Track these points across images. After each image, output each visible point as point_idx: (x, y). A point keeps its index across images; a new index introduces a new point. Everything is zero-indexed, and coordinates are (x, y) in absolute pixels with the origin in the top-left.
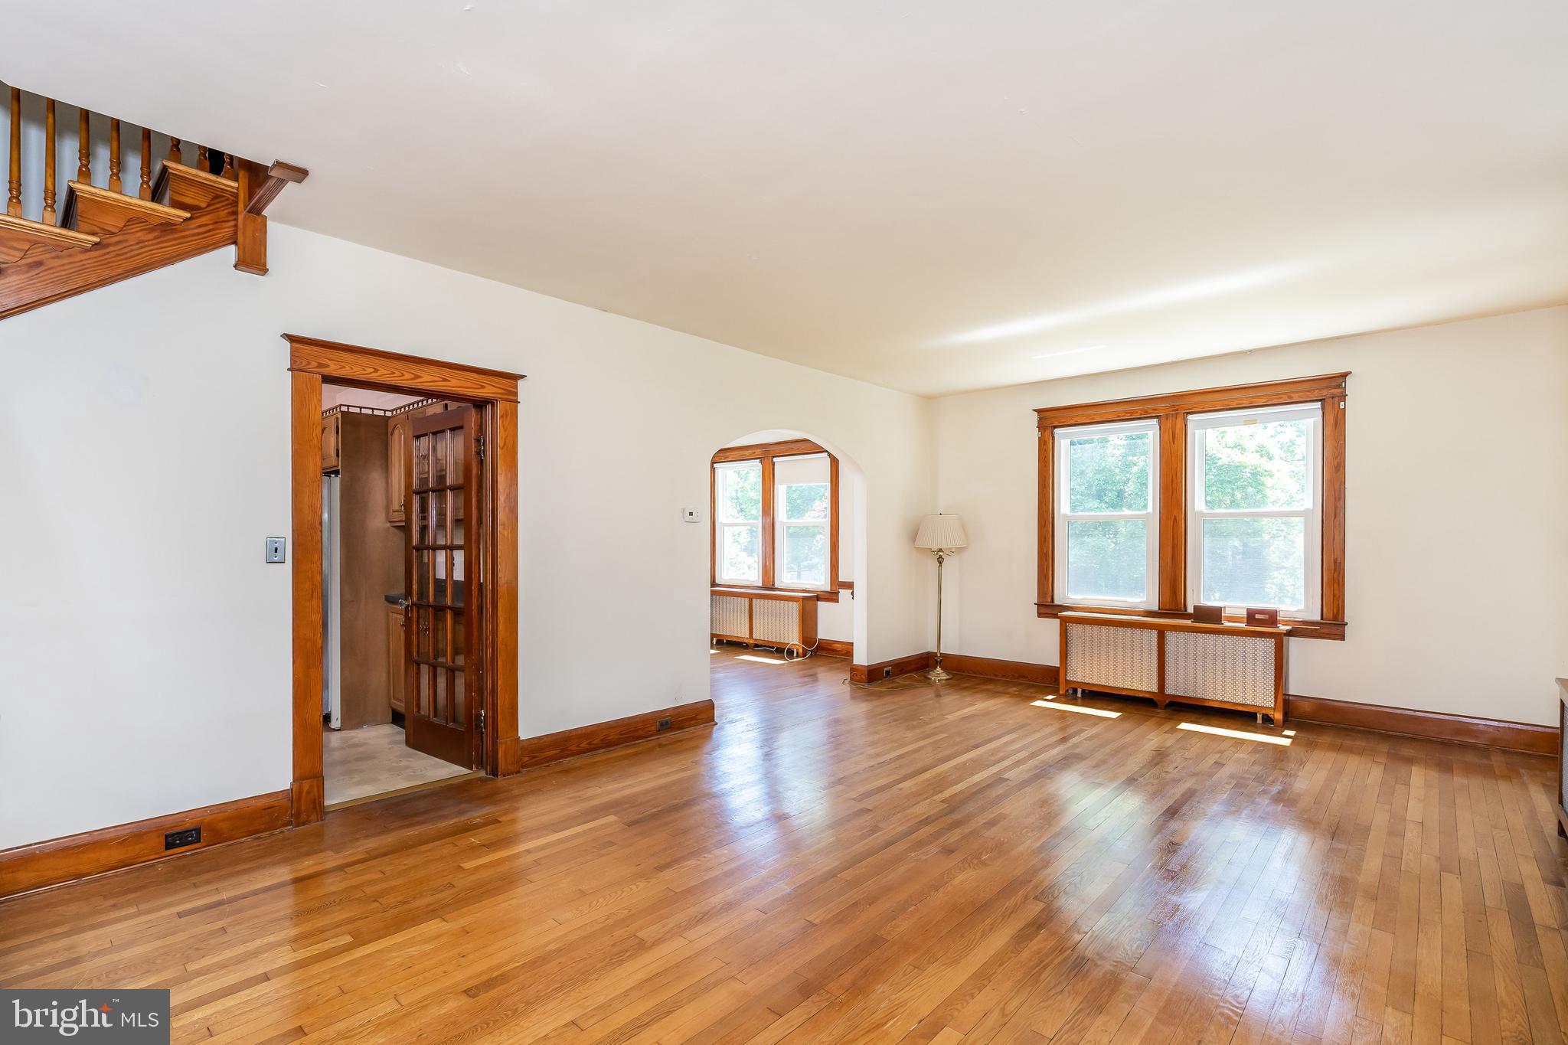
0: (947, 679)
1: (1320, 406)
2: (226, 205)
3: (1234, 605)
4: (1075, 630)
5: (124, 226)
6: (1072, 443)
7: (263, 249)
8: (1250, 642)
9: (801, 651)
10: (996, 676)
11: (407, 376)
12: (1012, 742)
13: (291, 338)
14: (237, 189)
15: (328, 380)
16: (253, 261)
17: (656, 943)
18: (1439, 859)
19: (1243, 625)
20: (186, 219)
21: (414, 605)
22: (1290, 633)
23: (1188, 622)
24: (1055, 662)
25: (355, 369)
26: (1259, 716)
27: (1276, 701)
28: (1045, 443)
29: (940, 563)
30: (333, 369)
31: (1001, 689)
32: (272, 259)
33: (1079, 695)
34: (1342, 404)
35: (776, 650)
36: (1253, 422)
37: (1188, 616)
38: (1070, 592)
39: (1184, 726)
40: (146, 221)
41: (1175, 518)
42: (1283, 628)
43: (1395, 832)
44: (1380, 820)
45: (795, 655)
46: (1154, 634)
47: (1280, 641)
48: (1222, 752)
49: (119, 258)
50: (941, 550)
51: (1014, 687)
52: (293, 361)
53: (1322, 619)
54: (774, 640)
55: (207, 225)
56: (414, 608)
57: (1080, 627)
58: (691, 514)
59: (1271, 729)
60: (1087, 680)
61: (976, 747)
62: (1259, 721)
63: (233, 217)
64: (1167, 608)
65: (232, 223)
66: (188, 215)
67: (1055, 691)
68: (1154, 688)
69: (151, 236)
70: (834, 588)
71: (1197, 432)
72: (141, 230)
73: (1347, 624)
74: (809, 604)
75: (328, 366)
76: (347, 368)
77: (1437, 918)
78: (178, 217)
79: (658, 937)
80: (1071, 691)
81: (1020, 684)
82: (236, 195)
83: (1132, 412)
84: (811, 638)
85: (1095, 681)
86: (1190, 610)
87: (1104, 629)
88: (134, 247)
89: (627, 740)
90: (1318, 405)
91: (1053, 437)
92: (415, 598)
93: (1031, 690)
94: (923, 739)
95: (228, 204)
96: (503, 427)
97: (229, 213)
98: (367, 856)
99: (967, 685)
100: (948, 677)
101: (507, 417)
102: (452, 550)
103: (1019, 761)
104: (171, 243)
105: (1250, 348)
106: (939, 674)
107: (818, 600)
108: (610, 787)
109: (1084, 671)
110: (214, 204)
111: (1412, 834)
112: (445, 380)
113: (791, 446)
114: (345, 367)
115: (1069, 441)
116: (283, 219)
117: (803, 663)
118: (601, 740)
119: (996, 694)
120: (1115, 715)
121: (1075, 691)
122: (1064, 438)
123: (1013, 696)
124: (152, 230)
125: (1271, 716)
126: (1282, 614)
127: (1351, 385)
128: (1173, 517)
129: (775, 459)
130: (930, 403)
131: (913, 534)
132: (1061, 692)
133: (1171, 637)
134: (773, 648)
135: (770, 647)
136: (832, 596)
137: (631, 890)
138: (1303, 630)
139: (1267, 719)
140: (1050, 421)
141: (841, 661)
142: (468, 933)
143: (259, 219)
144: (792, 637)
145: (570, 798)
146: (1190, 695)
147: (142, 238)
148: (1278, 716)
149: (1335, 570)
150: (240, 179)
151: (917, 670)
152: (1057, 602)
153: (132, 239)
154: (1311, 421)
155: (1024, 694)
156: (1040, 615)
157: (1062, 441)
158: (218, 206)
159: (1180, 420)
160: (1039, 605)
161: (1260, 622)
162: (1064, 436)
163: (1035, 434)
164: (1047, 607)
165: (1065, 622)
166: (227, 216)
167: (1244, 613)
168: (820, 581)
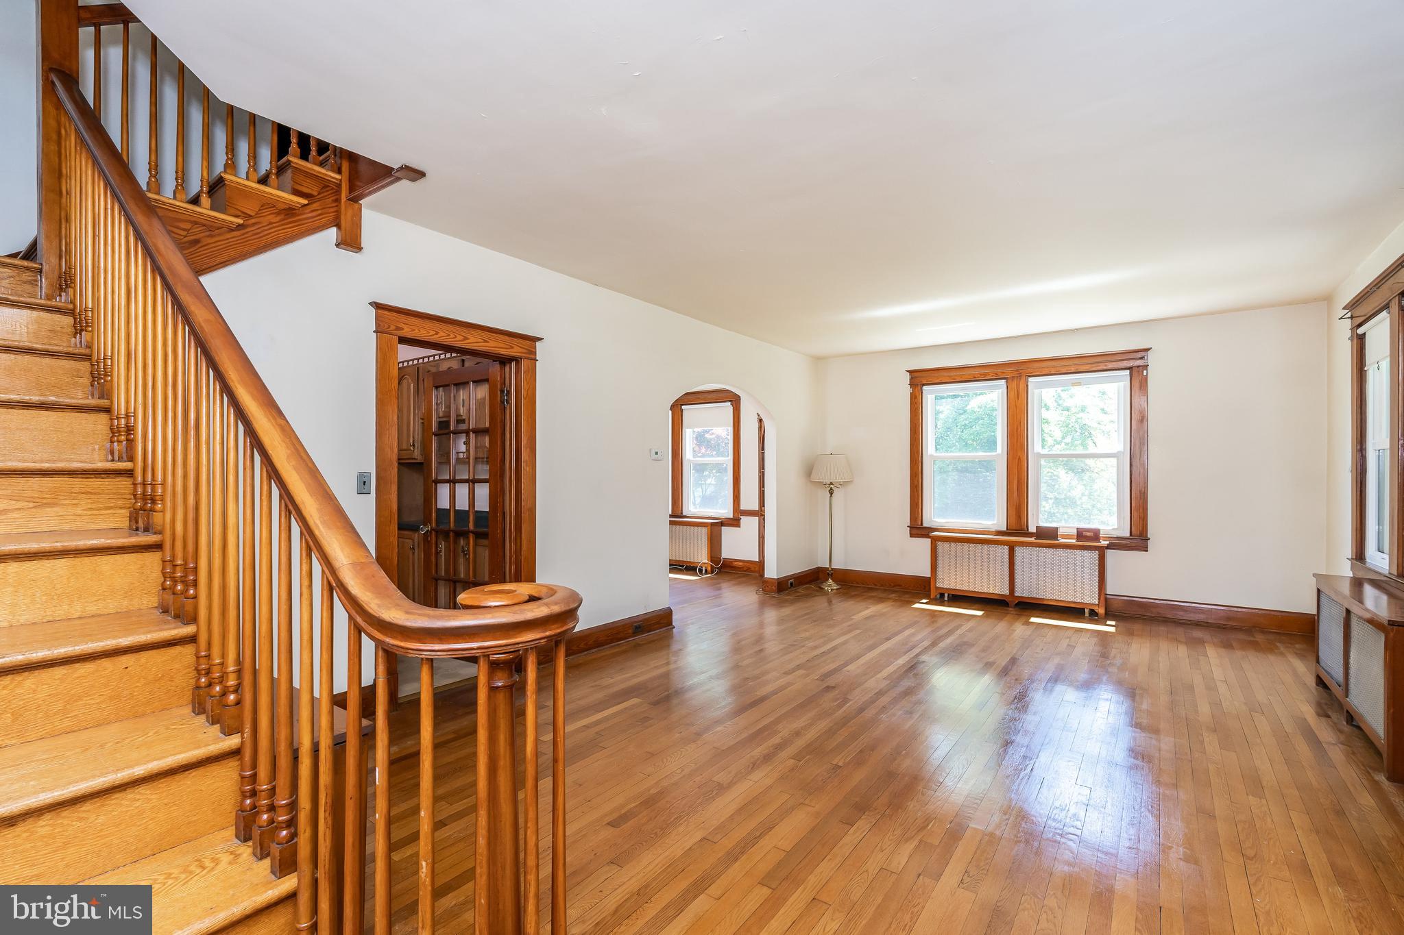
0: (837, 589)
1: (1129, 373)
2: (332, 194)
3: (1067, 525)
4: (941, 546)
5: (260, 210)
6: (936, 398)
7: (359, 231)
8: (1079, 552)
9: (709, 569)
10: (876, 585)
11: (459, 338)
12: (913, 635)
13: (378, 306)
14: (341, 180)
15: (403, 340)
16: (351, 241)
17: (730, 785)
18: (1245, 704)
19: (1074, 541)
20: (305, 205)
21: (433, 530)
22: (1108, 547)
23: (1032, 539)
24: (927, 573)
25: (422, 332)
26: (1087, 611)
27: (1099, 599)
28: (916, 397)
29: (831, 494)
30: (407, 332)
31: (882, 595)
32: (366, 239)
33: (946, 599)
34: (1145, 372)
35: (685, 568)
36: (1079, 384)
37: (1031, 535)
38: (934, 516)
39: (1033, 620)
40: (274, 206)
41: (1019, 459)
42: (1104, 543)
43: (1211, 687)
44: (1198, 680)
45: (704, 572)
46: (1006, 549)
47: (1102, 552)
48: (1070, 638)
49: (255, 237)
50: (831, 483)
51: (892, 594)
52: (377, 325)
53: (1131, 535)
54: (685, 560)
55: (317, 210)
56: (434, 533)
57: (946, 545)
58: (657, 453)
59: (1096, 620)
60: (952, 587)
61: (888, 639)
62: (1087, 615)
63: (336, 204)
64: (1014, 528)
65: (335, 209)
66: (305, 202)
67: (927, 596)
68: (1006, 592)
69: (278, 218)
70: (735, 515)
71: (1035, 391)
72: (272, 214)
73: (1149, 539)
74: (715, 528)
75: (403, 329)
76: (417, 331)
77: (1258, 741)
78: (298, 203)
79: (729, 781)
80: (938, 596)
81: (897, 592)
82: (339, 186)
83: (985, 375)
84: (717, 558)
85: (958, 587)
86: (1032, 529)
87: (966, 545)
88: (266, 228)
89: (612, 641)
90: (1127, 372)
91: (922, 393)
92: (434, 525)
93: (907, 596)
94: (845, 634)
95: (334, 193)
96: (526, 380)
97: (332, 200)
98: (455, 735)
99: (856, 593)
100: (838, 587)
101: (529, 372)
102: (474, 483)
103: (925, 648)
104: (290, 225)
105: (1077, 327)
106: (830, 585)
107: (722, 526)
108: (619, 678)
109: (948, 580)
110: (323, 193)
111: (1222, 689)
112: (485, 341)
113: (698, 396)
114: (415, 330)
115: (934, 396)
116: (375, 207)
117: (711, 578)
118: (595, 641)
119: (881, 600)
120: (980, 613)
121: (942, 595)
122: (930, 394)
123: (895, 601)
124: (278, 213)
125: (1097, 611)
126: (1101, 532)
127: (1151, 359)
128: (1018, 458)
129: (684, 407)
130: (819, 362)
131: (809, 470)
132: (932, 597)
133: (1019, 551)
134: (683, 566)
135: (680, 566)
136: (734, 522)
137: (687, 750)
138: (1118, 544)
139: (1093, 613)
140: (919, 380)
141: (744, 577)
142: (581, 785)
143: (356, 206)
144: (702, 557)
145: (592, 687)
146: (1034, 596)
147: (272, 221)
148: (1101, 611)
149: (1141, 498)
150: (343, 174)
151: (810, 582)
152: (925, 525)
153: (265, 221)
154: (1122, 384)
155: (903, 599)
156: (912, 535)
157: (929, 396)
158: (325, 194)
159: (1023, 381)
160: (911, 527)
161: (1087, 539)
162: (931, 392)
163: (907, 390)
164: (918, 529)
165: (935, 541)
166: (331, 203)
167: (1074, 532)
168: (724, 510)
